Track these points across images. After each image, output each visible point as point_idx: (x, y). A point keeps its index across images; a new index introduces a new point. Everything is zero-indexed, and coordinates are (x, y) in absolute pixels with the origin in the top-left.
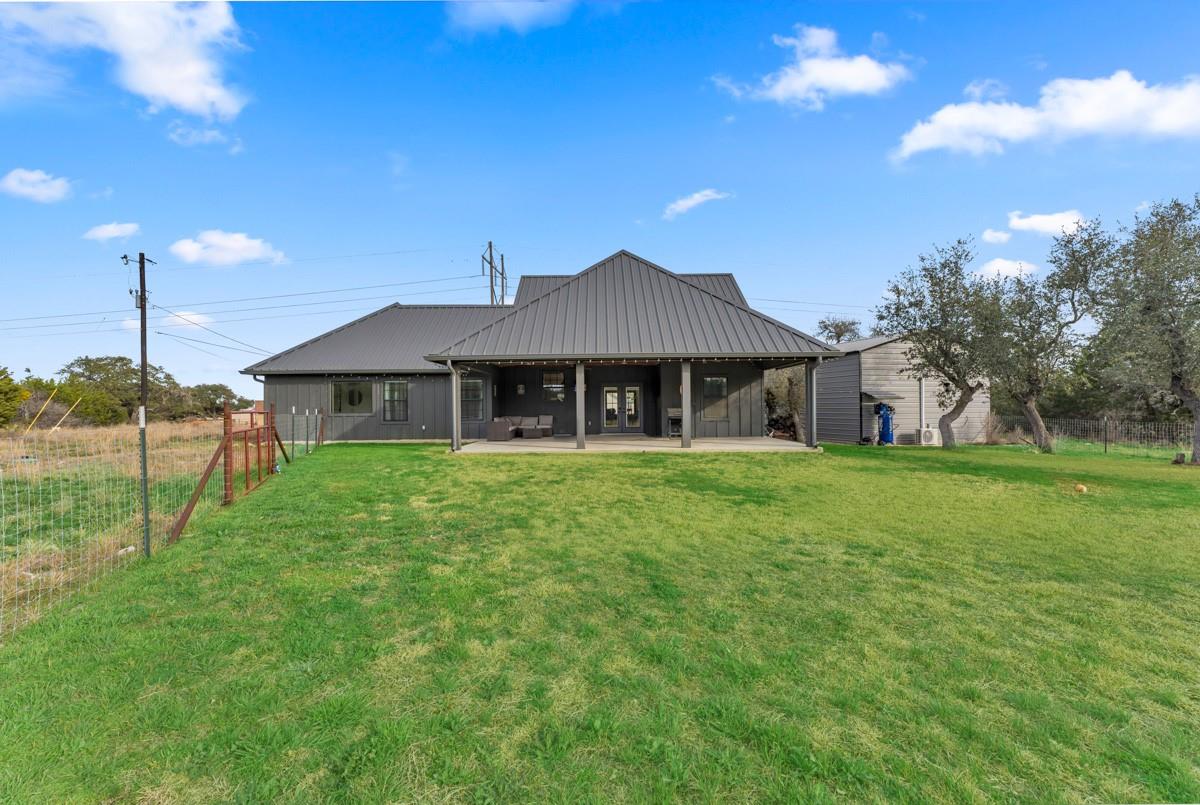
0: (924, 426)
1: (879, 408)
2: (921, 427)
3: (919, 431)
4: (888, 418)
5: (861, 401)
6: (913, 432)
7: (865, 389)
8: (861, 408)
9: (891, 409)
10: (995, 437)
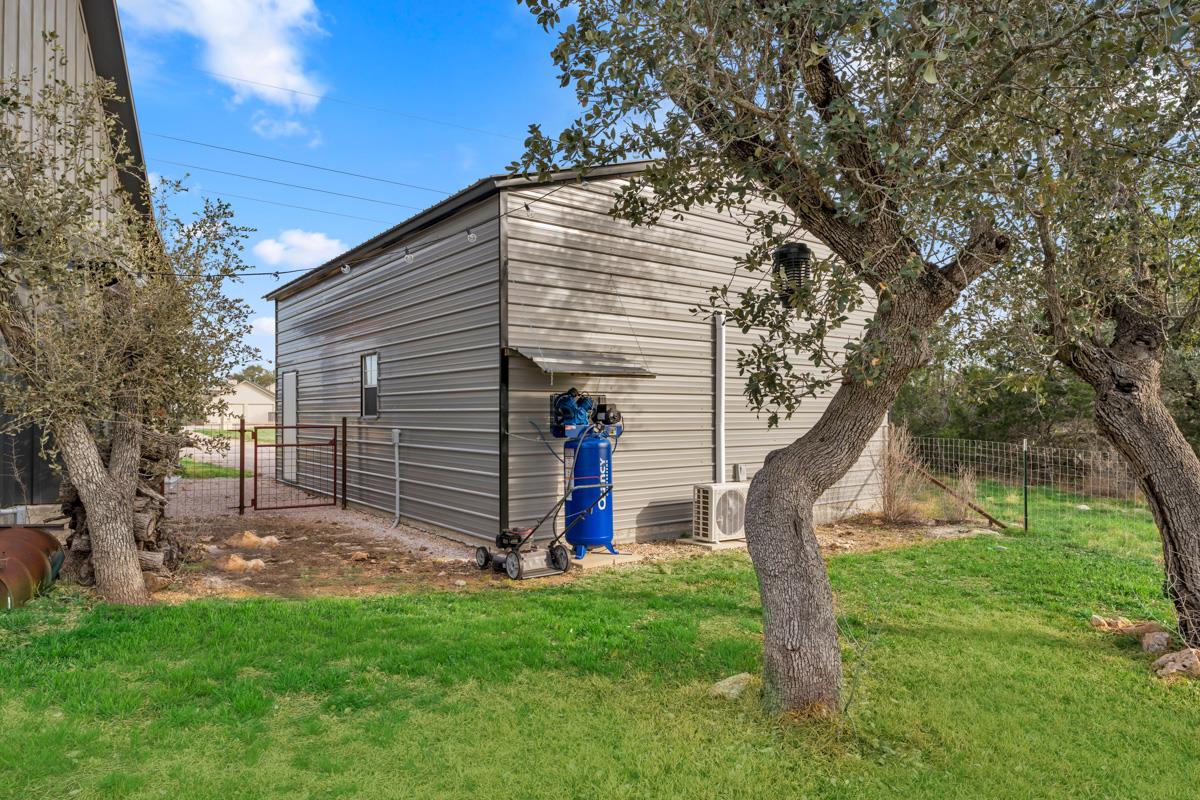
0: (724, 470)
1: (565, 408)
2: (715, 478)
3: (705, 494)
4: (595, 451)
5: (504, 380)
6: (688, 494)
7: (516, 338)
8: (504, 414)
9: (604, 414)
10: (903, 500)
